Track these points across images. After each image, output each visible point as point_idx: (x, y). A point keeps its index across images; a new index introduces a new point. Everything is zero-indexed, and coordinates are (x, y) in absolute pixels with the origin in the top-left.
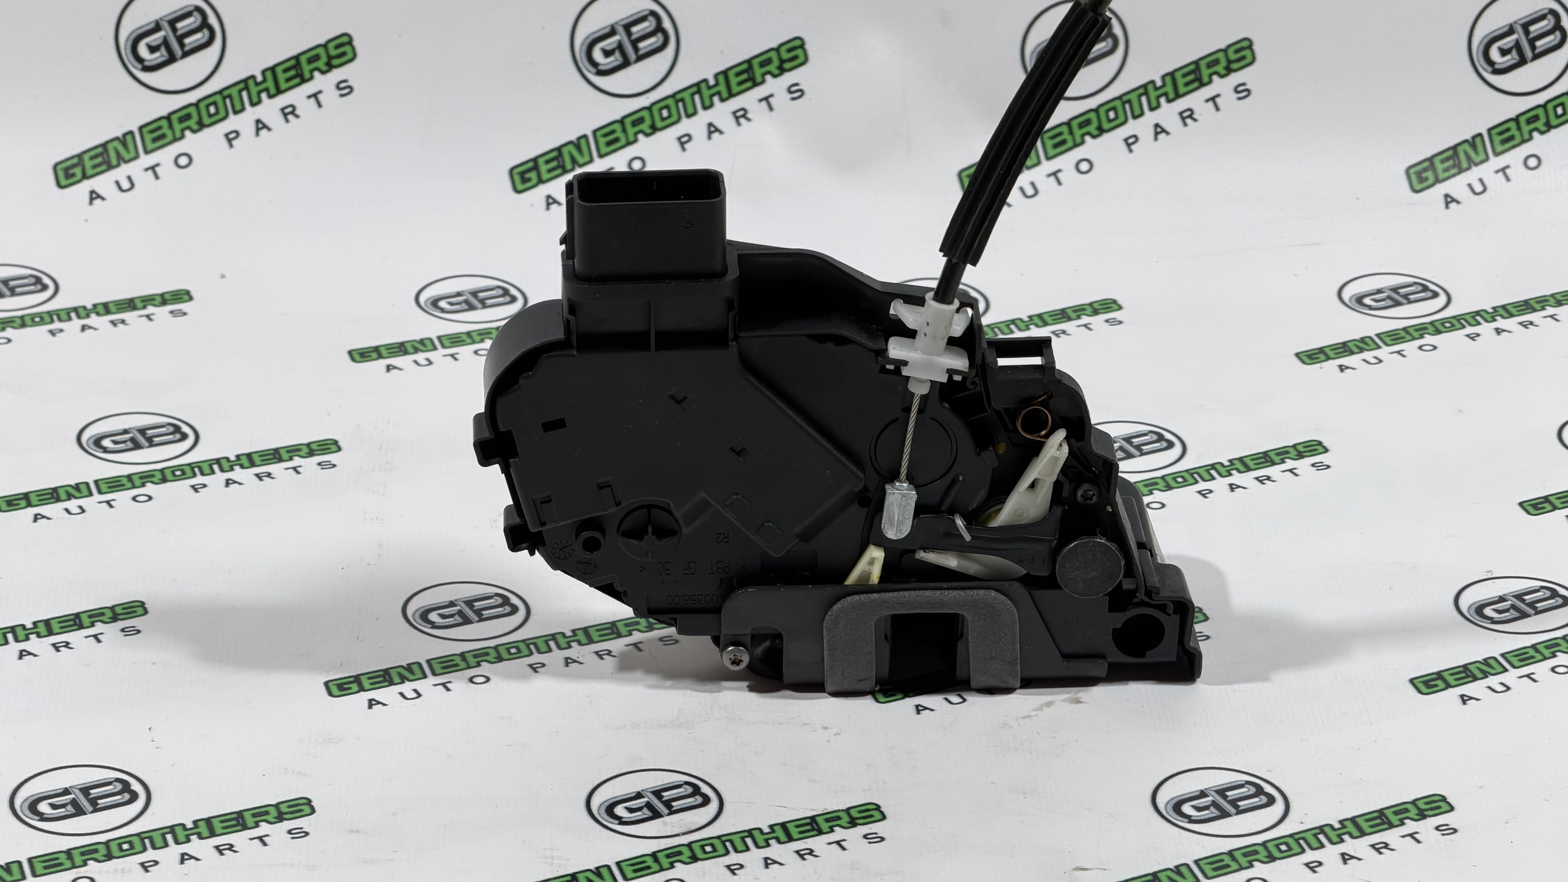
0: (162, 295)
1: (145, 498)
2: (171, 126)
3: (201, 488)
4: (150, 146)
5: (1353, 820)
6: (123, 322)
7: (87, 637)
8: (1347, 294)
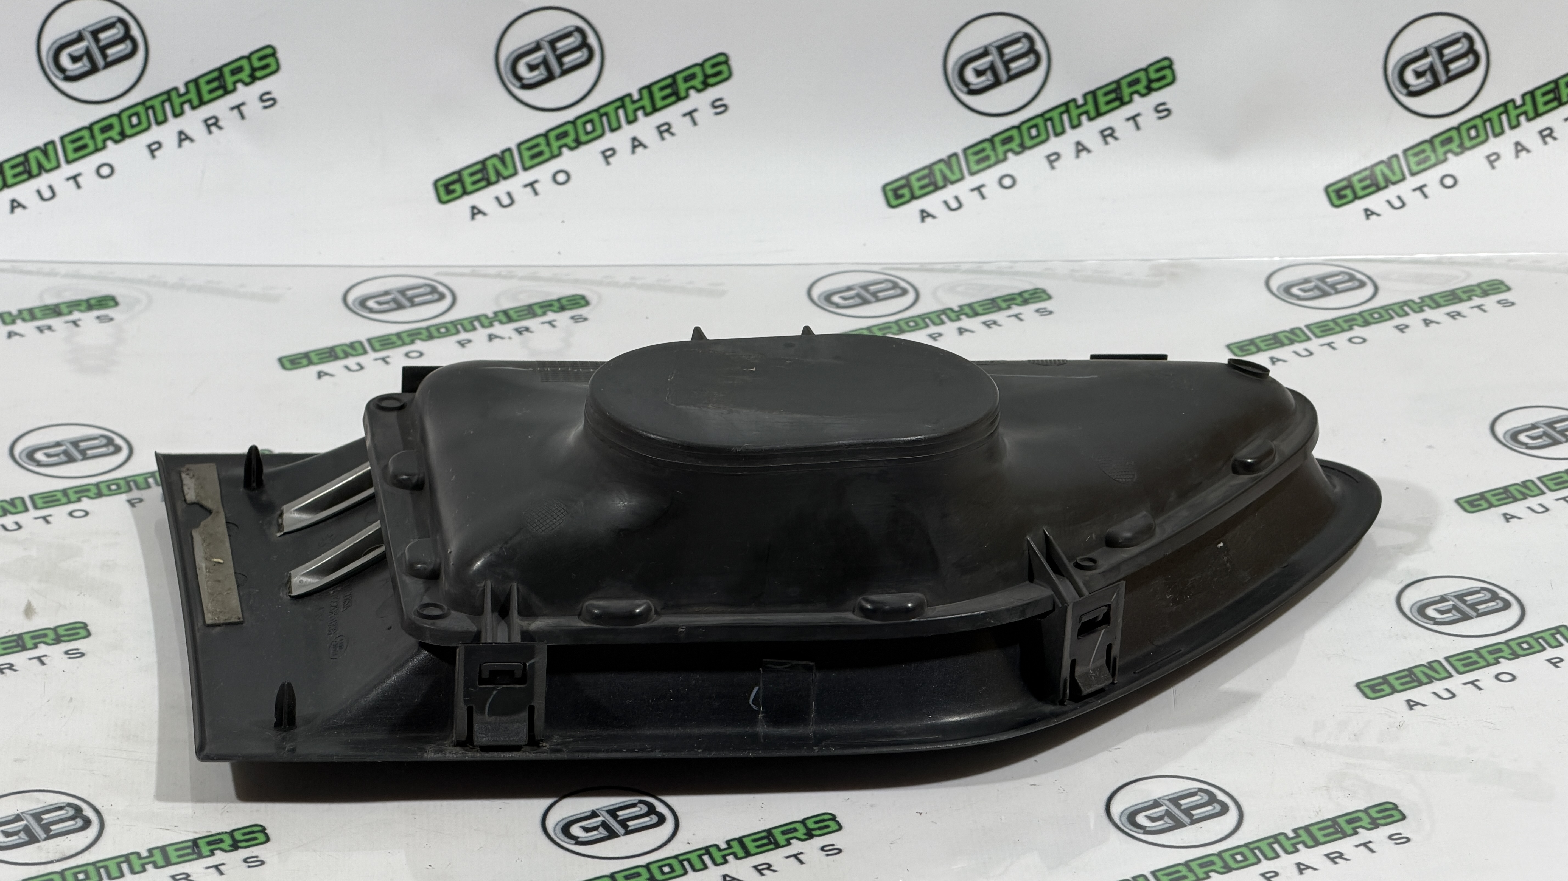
0: (87, 301)
1: (82, 514)
2: (93, 137)
3: (138, 502)
4: (71, 156)
5: (1307, 828)
6: (49, 328)
7: (30, 659)
8: (1275, 284)
